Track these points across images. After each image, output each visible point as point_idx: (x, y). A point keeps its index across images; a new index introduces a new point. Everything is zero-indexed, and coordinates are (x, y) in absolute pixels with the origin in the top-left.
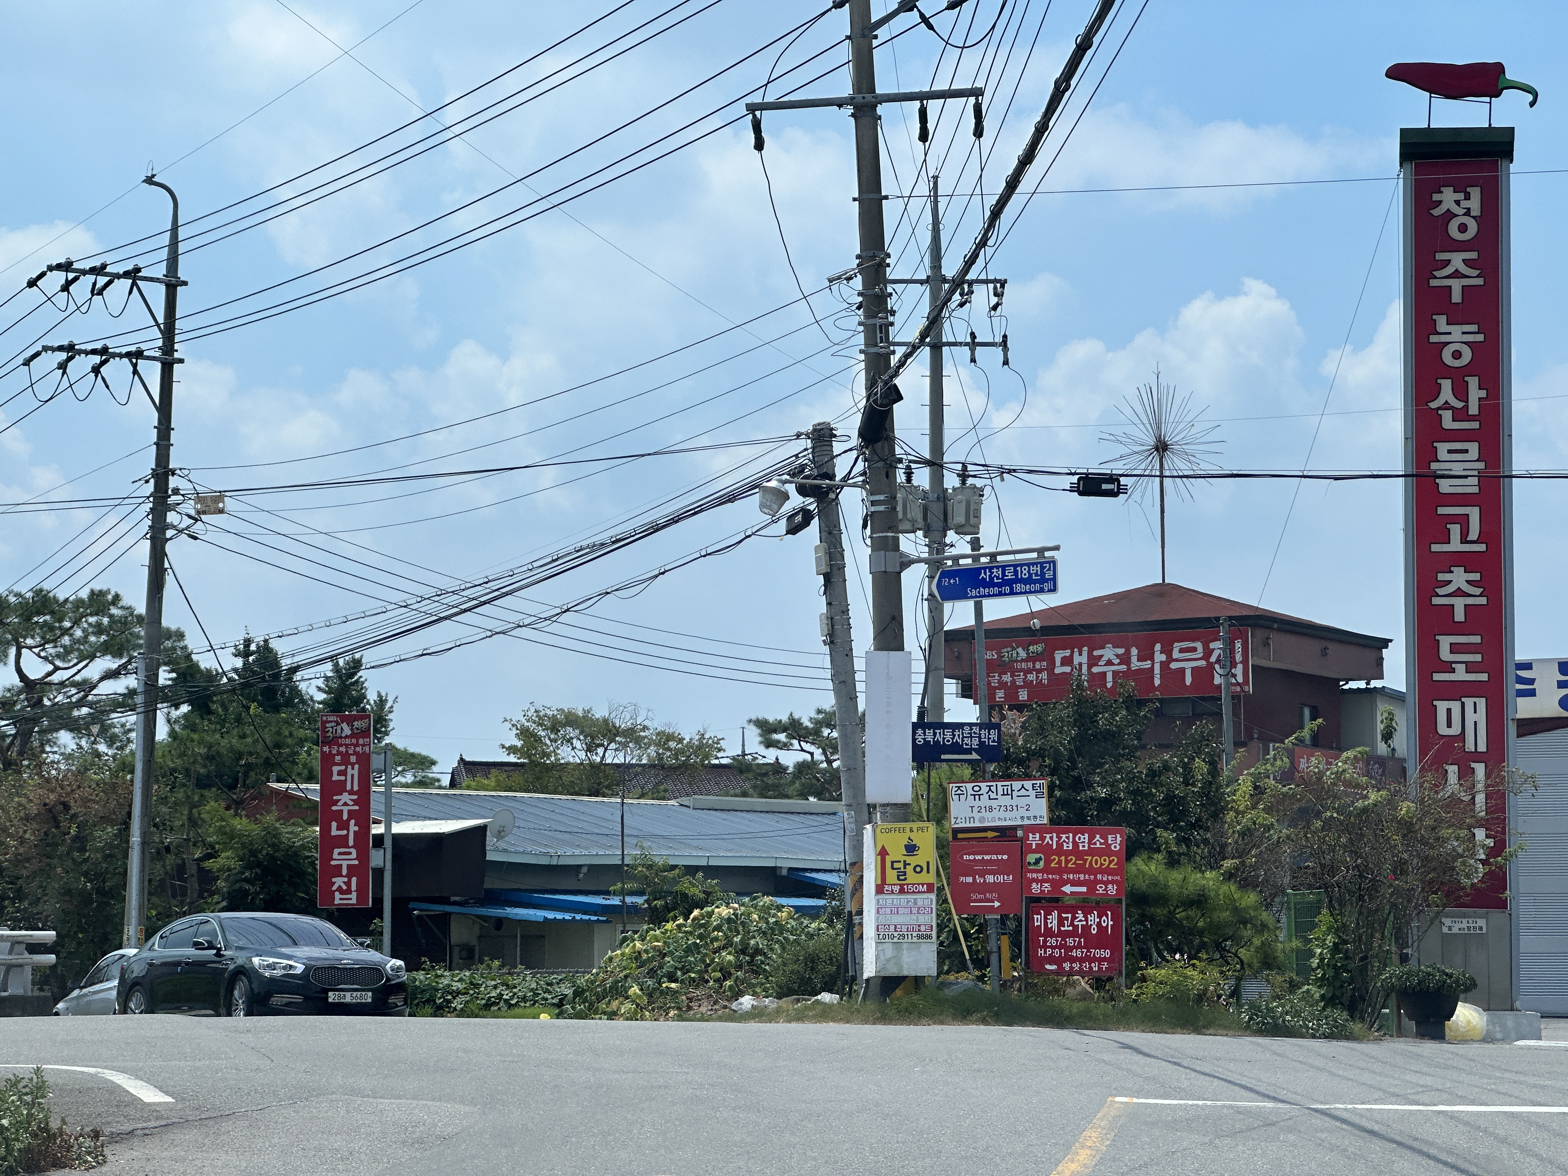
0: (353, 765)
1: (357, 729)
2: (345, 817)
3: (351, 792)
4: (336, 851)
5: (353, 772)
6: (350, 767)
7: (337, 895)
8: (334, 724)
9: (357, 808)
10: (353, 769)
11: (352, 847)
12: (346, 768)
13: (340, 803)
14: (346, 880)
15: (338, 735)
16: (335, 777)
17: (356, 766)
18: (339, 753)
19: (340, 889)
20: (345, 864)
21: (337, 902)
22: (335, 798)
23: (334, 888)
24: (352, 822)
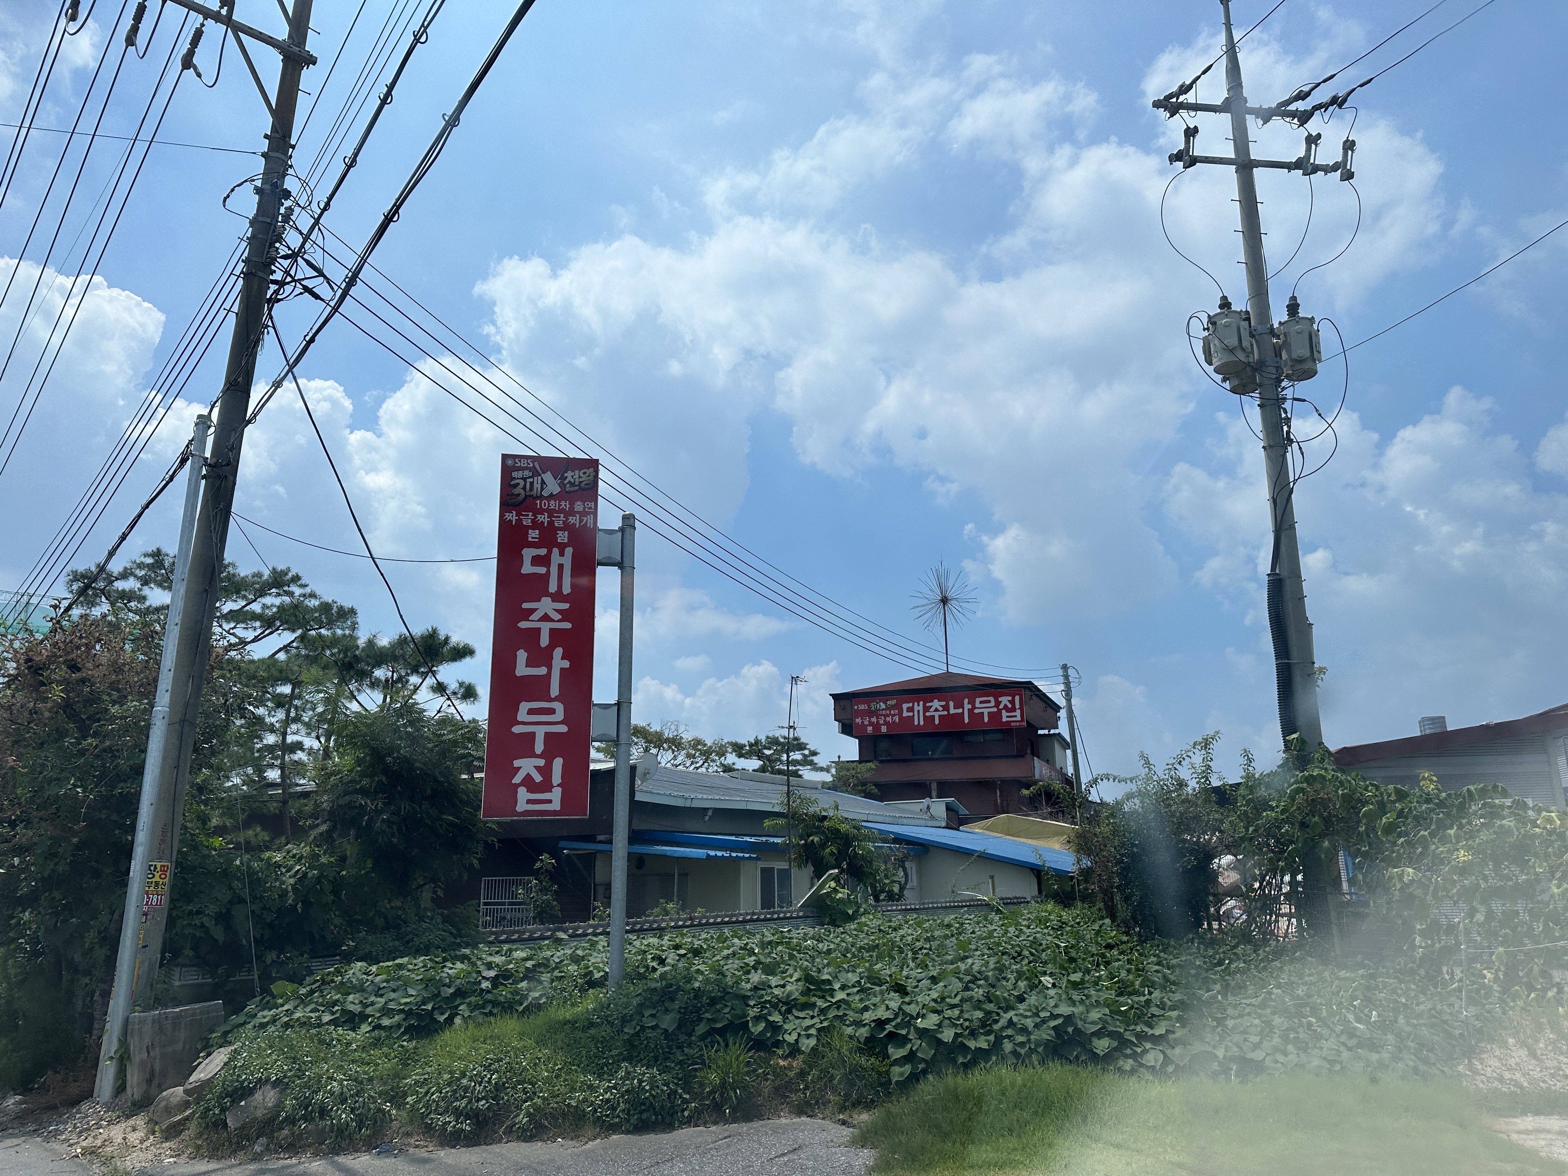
0: (562, 548)
1: (572, 484)
2: (544, 641)
3: (558, 597)
4: (524, 706)
5: (561, 560)
6: (555, 551)
7: (523, 794)
8: (527, 473)
9: (567, 625)
10: (562, 554)
11: (556, 699)
12: (550, 552)
13: (535, 616)
14: (541, 762)
15: (534, 493)
16: (527, 568)
17: (569, 551)
18: (536, 525)
19: (528, 782)
20: (540, 732)
21: (521, 806)
22: (525, 606)
23: (517, 780)
24: (558, 652)
